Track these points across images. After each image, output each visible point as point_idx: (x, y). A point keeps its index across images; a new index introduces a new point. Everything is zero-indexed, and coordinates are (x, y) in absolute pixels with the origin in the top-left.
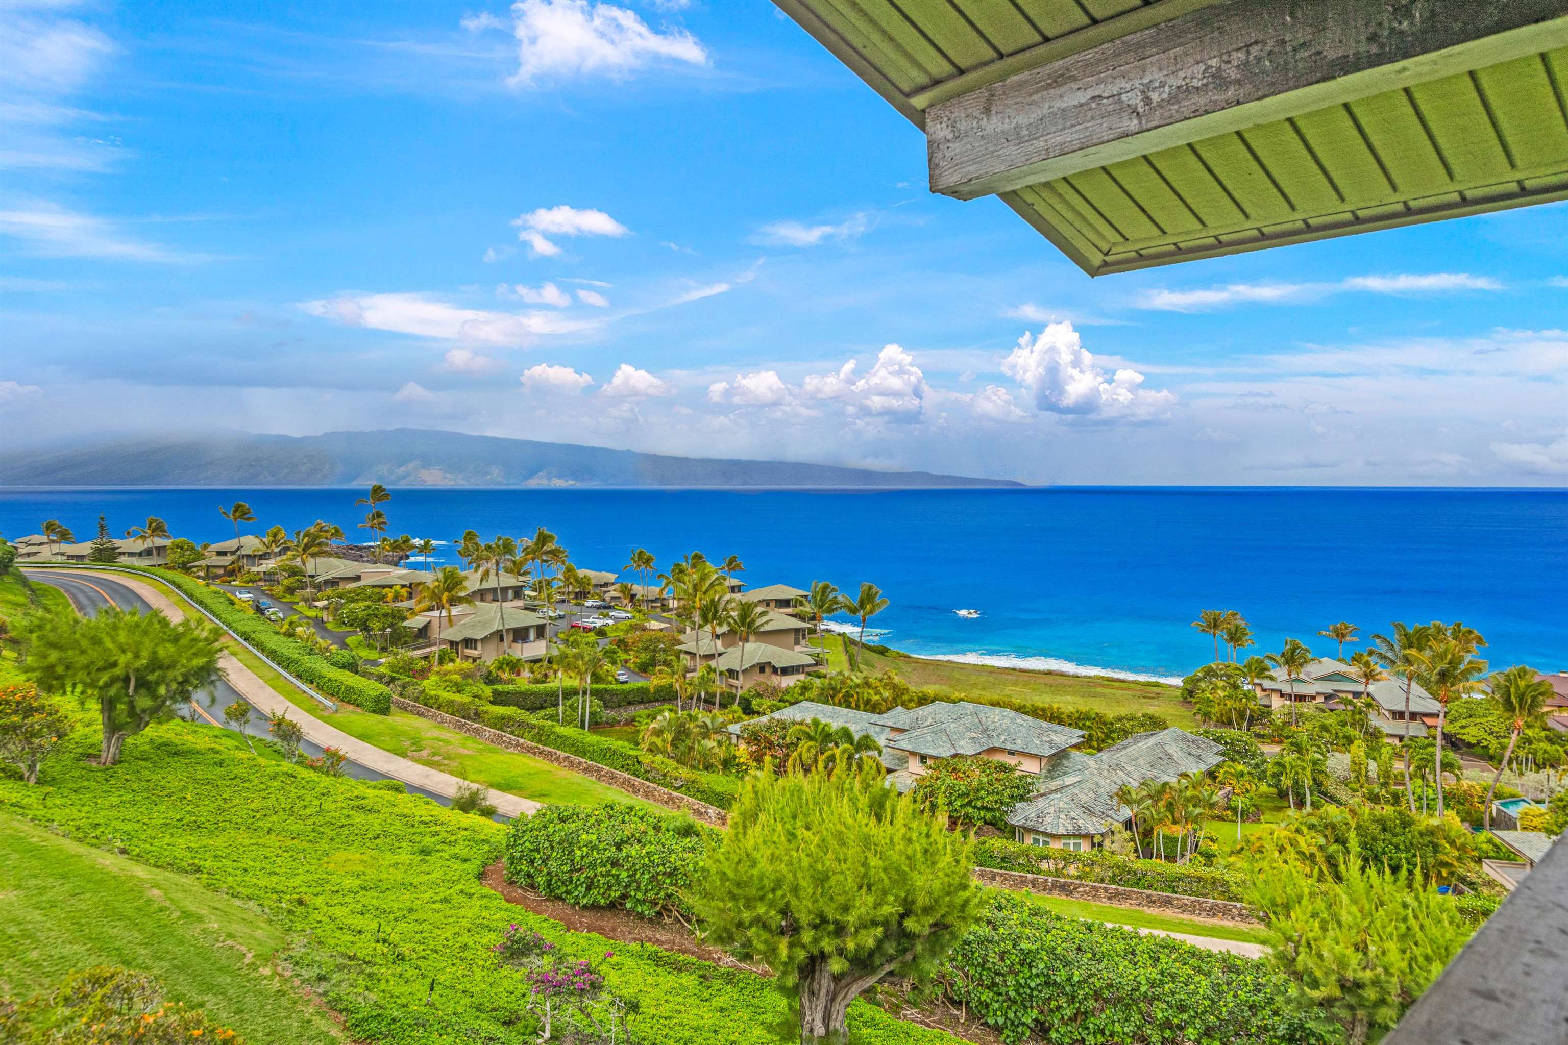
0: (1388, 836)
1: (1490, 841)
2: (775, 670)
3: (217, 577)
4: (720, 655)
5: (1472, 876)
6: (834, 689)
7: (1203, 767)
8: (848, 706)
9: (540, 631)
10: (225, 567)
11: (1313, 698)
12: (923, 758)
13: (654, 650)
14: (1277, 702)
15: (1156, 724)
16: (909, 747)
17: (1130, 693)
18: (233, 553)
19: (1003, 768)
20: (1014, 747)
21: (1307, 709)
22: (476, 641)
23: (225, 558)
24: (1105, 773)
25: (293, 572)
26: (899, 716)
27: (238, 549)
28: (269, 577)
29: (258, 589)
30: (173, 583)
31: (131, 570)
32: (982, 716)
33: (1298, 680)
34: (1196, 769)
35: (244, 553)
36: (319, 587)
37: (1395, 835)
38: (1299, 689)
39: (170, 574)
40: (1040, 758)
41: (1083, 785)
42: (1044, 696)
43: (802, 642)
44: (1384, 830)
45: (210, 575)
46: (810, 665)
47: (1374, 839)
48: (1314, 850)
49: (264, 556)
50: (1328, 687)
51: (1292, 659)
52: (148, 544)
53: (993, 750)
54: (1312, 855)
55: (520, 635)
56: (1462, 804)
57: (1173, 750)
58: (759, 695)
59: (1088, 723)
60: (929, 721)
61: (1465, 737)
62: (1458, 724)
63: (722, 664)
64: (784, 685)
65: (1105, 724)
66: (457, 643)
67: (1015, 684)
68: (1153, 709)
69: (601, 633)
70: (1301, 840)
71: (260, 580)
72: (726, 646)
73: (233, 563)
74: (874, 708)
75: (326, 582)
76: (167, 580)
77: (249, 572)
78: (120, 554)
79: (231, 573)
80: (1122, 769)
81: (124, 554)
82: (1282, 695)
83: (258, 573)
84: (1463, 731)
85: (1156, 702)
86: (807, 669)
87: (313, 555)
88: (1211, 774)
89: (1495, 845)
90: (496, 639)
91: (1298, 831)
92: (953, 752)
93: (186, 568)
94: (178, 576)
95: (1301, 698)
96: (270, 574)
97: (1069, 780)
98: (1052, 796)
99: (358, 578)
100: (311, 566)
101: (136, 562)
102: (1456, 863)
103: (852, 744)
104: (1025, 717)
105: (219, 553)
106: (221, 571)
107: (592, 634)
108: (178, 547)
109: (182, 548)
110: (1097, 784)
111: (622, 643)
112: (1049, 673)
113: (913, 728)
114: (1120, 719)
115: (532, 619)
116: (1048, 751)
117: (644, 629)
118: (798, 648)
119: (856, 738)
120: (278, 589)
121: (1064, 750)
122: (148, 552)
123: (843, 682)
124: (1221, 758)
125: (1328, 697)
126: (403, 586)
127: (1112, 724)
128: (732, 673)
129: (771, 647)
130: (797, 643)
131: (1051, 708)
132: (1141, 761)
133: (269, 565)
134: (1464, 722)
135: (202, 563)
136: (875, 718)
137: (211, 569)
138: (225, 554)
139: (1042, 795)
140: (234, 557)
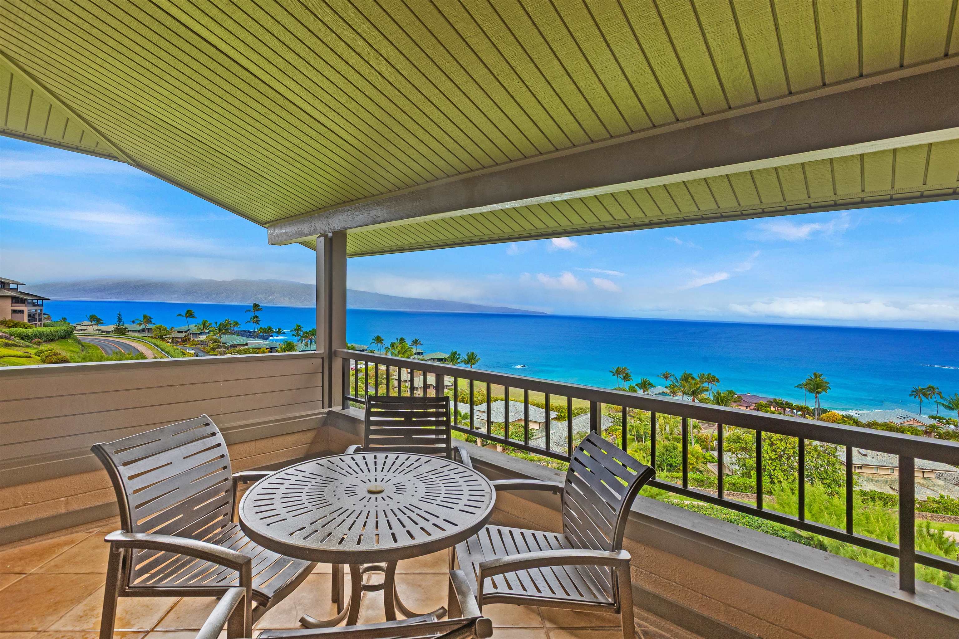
0: (668, 453)
1: (710, 456)
2: (434, 388)
3: (177, 342)
5: (701, 469)
7: (605, 428)
8: (463, 403)
10: (181, 338)
12: (491, 423)
18: (185, 332)
23: (182, 334)
24: (565, 430)
25: (215, 341)
26: (484, 406)
27: (188, 330)
28: (203, 343)
29: (198, 348)
30: (155, 345)
31: (133, 338)
32: (516, 406)
35: (191, 332)
36: (227, 348)
37: (671, 452)
39: (153, 340)
40: (539, 423)
41: (556, 434)
44: (667, 450)
45: (174, 341)
46: (450, 386)
49: (201, 334)
51: (645, 386)
52: (143, 327)
53: (520, 420)
56: (703, 442)
60: (496, 408)
71: (199, 344)
73: (185, 336)
75: (231, 346)
76: (152, 343)
77: (193, 341)
78: (129, 331)
79: (185, 341)
81: (131, 331)
83: (198, 341)
87: (225, 334)
88: (608, 431)
89: (712, 457)
91: (636, 451)
92: (504, 420)
93: (162, 338)
94: (158, 342)
96: (203, 342)
98: (543, 438)
99: (246, 345)
100: (223, 338)
101: (136, 334)
102: (695, 463)
104: (534, 407)
105: (179, 332)
106: (180, 340)
108: (158, 328)
109: (160, 329)
110: (561, 433)
114: (577, 410)
116: (543, 420)
119: (462, 414)
120: (208, 349)
122: (143, 331)
123: (461, 393)
124: (612, 424)
126: (267, 349)
128: (416, 388)
132: (580, 425)
133: (203, 338)
135: (170, 336)
137: (175, 339)
138: (181, 332)
139: (539, 438)
140: (186, 334)
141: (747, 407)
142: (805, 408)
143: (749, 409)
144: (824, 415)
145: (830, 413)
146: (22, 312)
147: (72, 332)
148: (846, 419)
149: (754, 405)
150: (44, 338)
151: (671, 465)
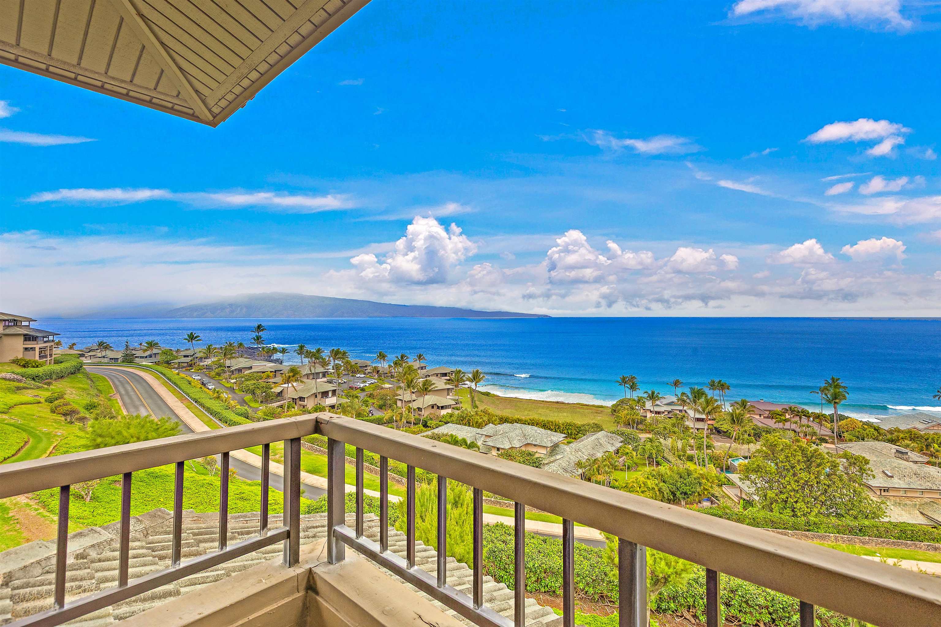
0: (682, 480)
1: (725, 478)
2: (438, 407)
3: (183, 367)
4: (414, 401)
5: (717, 493)
6: (462, 417)
7: (614, 448)
8: (469, 426)
9: (334, 392)
10: (187, 363)
11: (663, 413)
12: (498, 449)
13: (385, 399)
14: (649, 415)
15: (598, 428)
16: (492, 445)
17: (590, 411)
18: (191, 356)
19: (530, 454)
20: (536, 443)
21: (661, 417)
22: (304, 398)
23: (188, 358)
24: (573, 453)
25: (220, 366)
26: (489, 429)
27: (194, 354)
28: (208, 368)
29: (203, 373)
30: (162, 373)
31: (141, 367)
32: (523, 429)
33: (657, 405)
34: (612, 449)
35: (197, 356)
36: (232, 373)
38: (657, 409)
39: (160, 368)
40: (547, 447)
41: (564, 459)
42: (555, 413)
43: (451, 394)
44: (681, 477)
45: (180, 366)
46: (454, 405)
47: (677, 481)
48: (654, 486)
49: (206, 357)
50: (669, 408)
51: (653, 397)
52: (150, 352)
53: (528, 444)
54: (653, 488)
55: (325, 394)
56: (717, 460)
57: (602, 441)
58: (431, 419)
59: (570, 427)
60: (502, 432)
61: (722, 429)
62: (719, 423)
63: (414, 405)
64: (442, 414)
65: (577, 428)
66: (296, 399)
67: (543, 408)
68: (598, 419)
69: (363, 390)
70: (649, 482)
71: (204, 369)
72: (417, 397)
73: (191, 361)
74: (479, 426)
75: (236, 370)
76: (157, 371)
77: (199, 365)
78: (136, 357)
79: (190, 366)
80: (581, 451)
81: (138, 357)
82: (651, 412)
83: (204, 366)
84: (721, 426)
85: (601, 415)
86: (452, 406)
87: (229, 359)
88: (617, 452)
89: (728, 479)
90: (314, 397)
91: (648, 478)
92: (511, 446)
93: (167, 364)
94: (164, 369)
95: (659, 413)
96: (209, 366)
97: (558, 457)
98: (551, 465)
99: (251, 368)
100: (228, 363)
101: (143, 362)
102: (710, 489)
103: (466, 446)
104: (540, 429)
105: (185, 356)
106: (186, 364)
107: (359, 390)
108: (164, 353)
109: (166, 354)
110: (570, 458)
111: (371, 396)
112: (557, 402)
113: (494, 435)
114: (584, 425)
115: (329, 387)
116: (549, 445)
117: (382, 388)
118: (448, 397)
119: (469, 442)
120: (213, 373)
121: (557, 444)
122: (150, 356)
123: (467, 414)
124: (621, 444)
125: (669, 412)
126: (271, 372)
127: (580, 427)
128: (420, 409)
129: (437, 397)
130: (448, 394)
131: (555, 421)
132: (589, 447)
133: (208, 362)
134: (722, 423)
135: (176, 361)
136: (479, 431)
137: (181, 364)
138: (188, 356)
139: (547, 464)
140: (192, 358)
141: (760, 415)
142: (822, 416)
143: (762, 417)
144: (842, 422)
145: (849, 419)
146: (33, 349)
147: (81, 367)
148: (866, 427)
149: (767, 413)
150: (54, 377)
151: (686, 494)
